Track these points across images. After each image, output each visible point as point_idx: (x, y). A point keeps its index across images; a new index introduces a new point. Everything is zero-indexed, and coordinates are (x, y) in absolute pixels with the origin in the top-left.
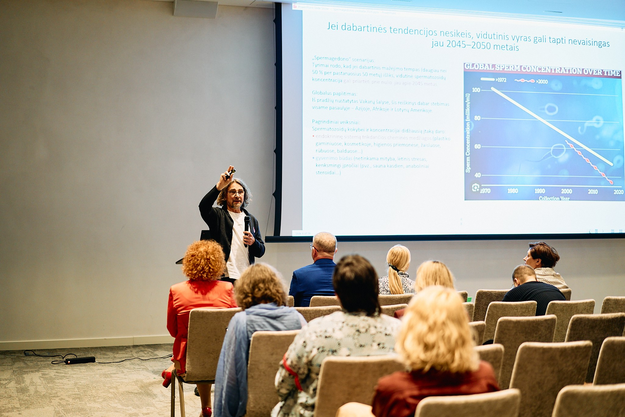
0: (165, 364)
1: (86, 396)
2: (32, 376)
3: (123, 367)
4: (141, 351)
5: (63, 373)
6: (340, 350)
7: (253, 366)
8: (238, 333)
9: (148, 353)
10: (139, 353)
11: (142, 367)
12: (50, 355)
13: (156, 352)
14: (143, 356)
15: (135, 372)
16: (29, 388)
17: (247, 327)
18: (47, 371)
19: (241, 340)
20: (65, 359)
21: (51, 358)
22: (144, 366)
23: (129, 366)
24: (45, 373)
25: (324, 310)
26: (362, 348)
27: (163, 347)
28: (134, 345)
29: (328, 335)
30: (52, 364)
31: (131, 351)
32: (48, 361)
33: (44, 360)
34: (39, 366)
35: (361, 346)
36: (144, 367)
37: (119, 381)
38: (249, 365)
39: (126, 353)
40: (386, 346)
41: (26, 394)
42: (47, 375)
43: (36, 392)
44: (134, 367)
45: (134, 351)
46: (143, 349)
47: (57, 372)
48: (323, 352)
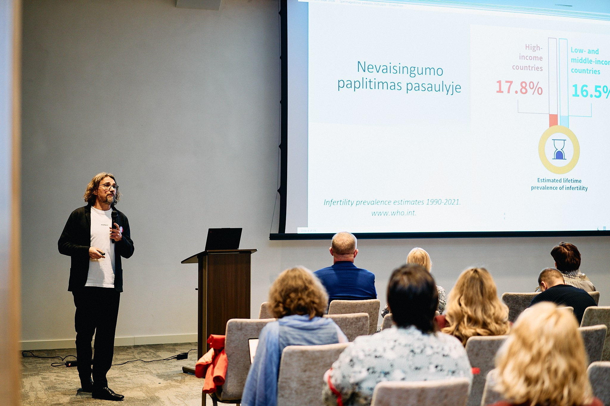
0: (169, 366)
1: (90, 404)
2: (31, 380)
3: (125, 370)
4: (143, 352)
5: (63, 377)
6: (393, 372)
7: (284, 384)
8: (269, 346)
9: (150, 354)
10: (141, 354)
11: (146, 370)
12: (48, 357)
13: (159, 353)
14: (146, 358)
15: (138, 375)
16: (29, 395)
17: (279, 339)
18: (47, 374)
19: (272, 352)
20: (65, 361)
21: (50, 359)
22: (147, 368)
23: (131, 369)
24: (45, 376)
25: (350, 318)
26: (418, 371)
27: (165, 347)
28: (135, 345)
29: (378, 354)
30: (51, 366)
31: (133, 352)
32: (47, 363)
33: (43, 361)
34: (39, 369)
35: (417, 369)
36: (148, 370)
37: (123, 386)
38: (279, 383)
39: (128, 354)
40: (444, 368)
41: (26, 400)
42: (47, 379)
43: (37, 398)
44: (137, 370)
45: (136, 351)
46: (144, 350)
47: (57, 376)
48: (374, 374)
